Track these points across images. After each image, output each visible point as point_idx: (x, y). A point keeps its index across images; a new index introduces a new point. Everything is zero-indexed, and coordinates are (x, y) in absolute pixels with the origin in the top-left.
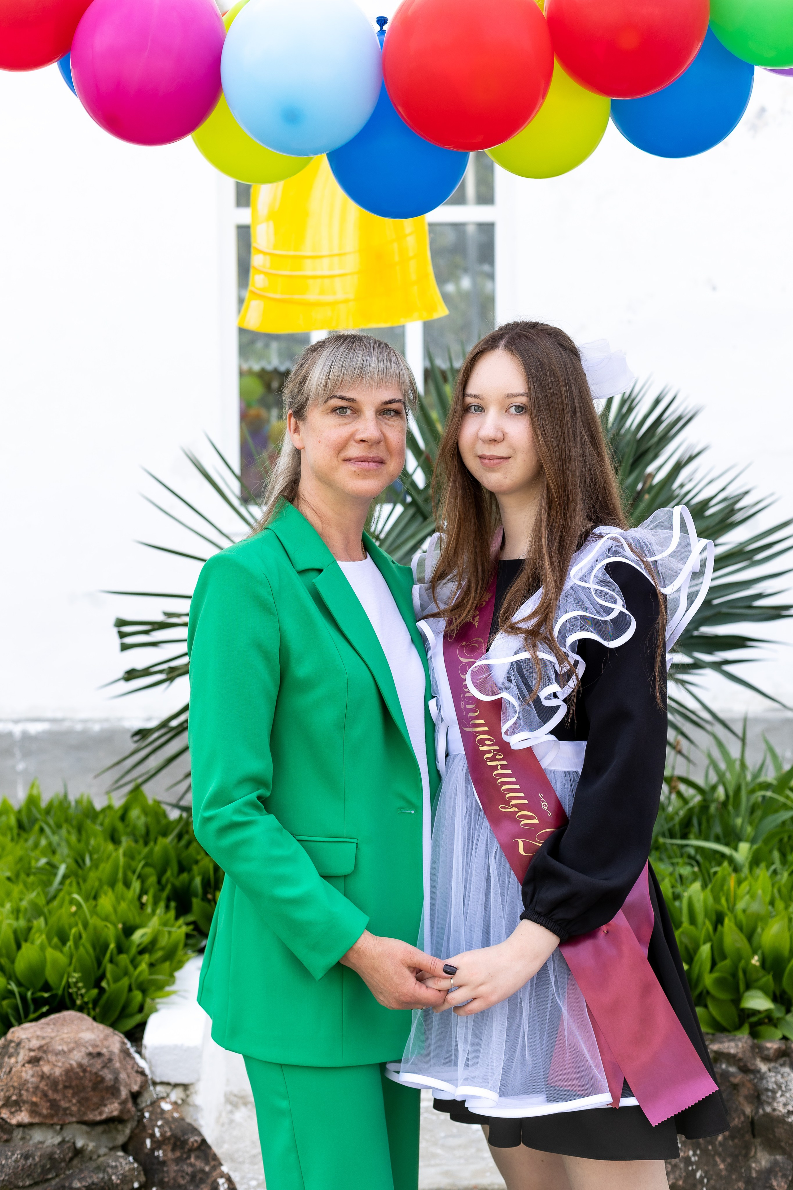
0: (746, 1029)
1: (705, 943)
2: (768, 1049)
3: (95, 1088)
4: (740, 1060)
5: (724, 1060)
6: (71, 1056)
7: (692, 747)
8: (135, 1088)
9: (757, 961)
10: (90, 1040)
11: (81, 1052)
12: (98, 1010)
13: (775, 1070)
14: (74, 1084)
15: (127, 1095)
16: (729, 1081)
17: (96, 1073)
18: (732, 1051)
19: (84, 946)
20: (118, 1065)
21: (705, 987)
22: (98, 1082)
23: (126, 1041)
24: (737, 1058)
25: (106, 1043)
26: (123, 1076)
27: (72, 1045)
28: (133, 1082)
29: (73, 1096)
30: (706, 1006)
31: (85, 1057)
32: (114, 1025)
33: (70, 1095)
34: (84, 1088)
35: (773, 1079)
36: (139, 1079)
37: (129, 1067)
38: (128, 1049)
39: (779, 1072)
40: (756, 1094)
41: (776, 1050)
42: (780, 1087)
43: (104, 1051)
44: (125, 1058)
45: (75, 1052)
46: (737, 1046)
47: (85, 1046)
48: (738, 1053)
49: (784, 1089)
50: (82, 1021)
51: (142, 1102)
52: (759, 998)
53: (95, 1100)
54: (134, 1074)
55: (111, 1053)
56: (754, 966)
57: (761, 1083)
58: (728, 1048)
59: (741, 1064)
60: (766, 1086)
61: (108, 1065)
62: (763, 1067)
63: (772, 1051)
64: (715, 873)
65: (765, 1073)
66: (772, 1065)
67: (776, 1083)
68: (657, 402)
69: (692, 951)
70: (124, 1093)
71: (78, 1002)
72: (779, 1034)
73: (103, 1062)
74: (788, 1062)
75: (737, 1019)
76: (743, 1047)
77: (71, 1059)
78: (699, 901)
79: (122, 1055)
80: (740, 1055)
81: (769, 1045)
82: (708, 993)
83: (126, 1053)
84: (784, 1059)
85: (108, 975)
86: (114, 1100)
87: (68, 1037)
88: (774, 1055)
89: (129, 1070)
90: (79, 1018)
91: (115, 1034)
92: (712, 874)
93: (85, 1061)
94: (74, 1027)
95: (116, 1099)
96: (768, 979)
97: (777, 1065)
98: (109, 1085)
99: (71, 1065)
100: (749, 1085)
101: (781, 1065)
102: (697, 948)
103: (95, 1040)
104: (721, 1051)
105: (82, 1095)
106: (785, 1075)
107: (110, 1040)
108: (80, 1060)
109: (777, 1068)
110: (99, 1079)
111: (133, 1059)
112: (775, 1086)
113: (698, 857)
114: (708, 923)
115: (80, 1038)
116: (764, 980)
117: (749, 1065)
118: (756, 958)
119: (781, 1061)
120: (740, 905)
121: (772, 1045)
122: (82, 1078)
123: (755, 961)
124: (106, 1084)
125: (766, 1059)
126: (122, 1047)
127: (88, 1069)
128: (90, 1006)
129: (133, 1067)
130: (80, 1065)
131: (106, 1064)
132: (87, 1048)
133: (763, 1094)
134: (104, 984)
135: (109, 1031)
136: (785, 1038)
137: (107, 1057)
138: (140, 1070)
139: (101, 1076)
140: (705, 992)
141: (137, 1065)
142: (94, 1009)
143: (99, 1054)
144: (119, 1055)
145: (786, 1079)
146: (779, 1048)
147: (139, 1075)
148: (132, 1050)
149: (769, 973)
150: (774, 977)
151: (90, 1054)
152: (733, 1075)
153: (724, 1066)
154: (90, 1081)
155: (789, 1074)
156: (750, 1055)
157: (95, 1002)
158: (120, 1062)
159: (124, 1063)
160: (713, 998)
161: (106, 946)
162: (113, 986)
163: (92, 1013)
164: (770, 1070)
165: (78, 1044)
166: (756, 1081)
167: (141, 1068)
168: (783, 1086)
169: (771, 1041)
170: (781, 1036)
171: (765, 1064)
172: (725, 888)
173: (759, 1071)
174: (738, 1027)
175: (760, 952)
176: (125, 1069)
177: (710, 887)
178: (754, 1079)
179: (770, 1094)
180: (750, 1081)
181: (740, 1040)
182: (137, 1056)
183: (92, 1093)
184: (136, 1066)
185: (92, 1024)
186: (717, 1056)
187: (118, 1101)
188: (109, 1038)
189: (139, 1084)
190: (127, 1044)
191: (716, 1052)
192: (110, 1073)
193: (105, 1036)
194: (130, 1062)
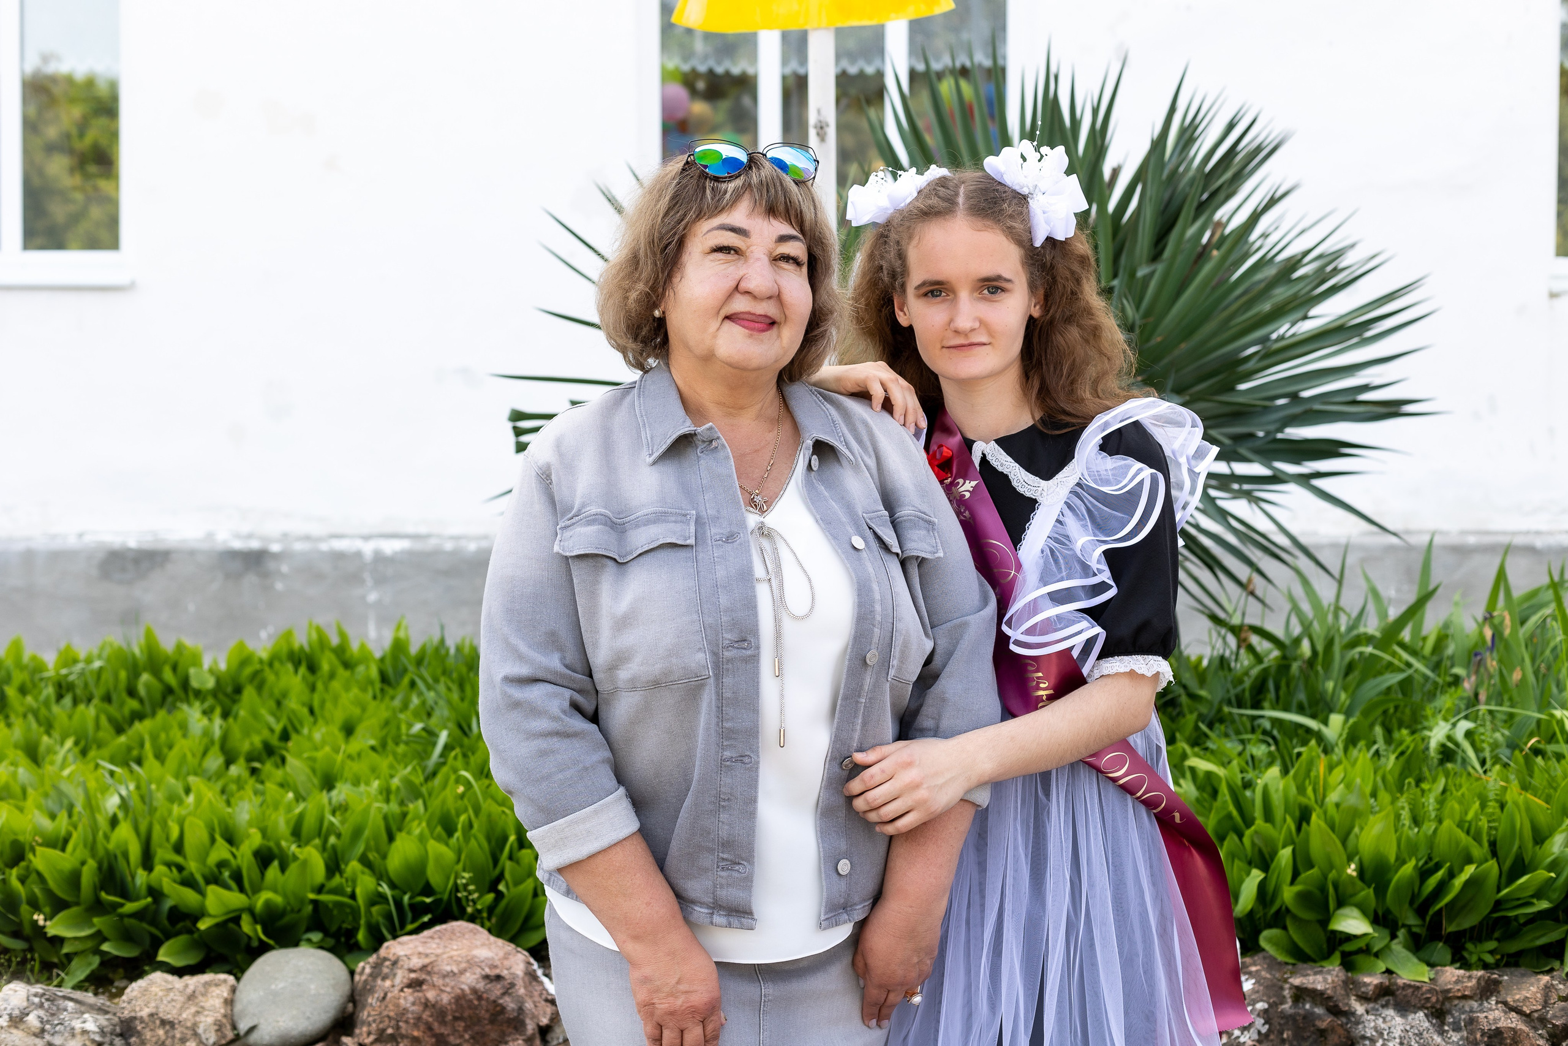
0: (1337, 958)
1: (1284, 847)
2: (1366, 985)
3: (493, 1021)
4: (1330, 998)
5: (1308, 999)
6: (463, 978)
7: (1270, 587)
8: (544, 1021)
9: (1354, 870)
10: (487, 959)
11: (475, 974)
12: (494, 920)
13: (1374, 1012)
14: (466, 1014)
15: (534, 1029)
16: (1314, 1025)
17: (494, 1001)
18: (1319, 987)
19: (476, 839)
20: (522, 991)
21: (1283, 902)
22: (497, 1012)
23: (532, 960)
24: (1326, 996)
25: (506, 963)
26: (529, 1005)
27: (463, 965)
28: (541, 1012)
29: (466, 1030)
30: (1285, 928)
31: (480, 980)
32: (513, 940)
33: (461, 1029)
34: (479, 1020)
35: (1372, 1024)
37: (536, 994)
38: (535, 971)
39: (1380, 1015)
40: (1350, 1043)
41: (1376, 986)
42: (1381, 1034)
43: (505, 973)
44: (530, 983)
45: (468, 974)
46: (1325, 980)
47: (480, 967)
48: (1327, 989)
49: (1386, 1037)
50: (475, 934)
51: (552, 1039)
52: (1354, 918)
53: (494, 1035)
54: (543, 1003)
55: (514, 976)
56: (1350, 876)
57: (1356, 1029)
58: (1314, 982)
59: (1331, 1004)
60: (1363, 1033)
61: (510, 991)
62: (1359, 1008)
63: (1371, 988)
64: (1299, 755)
65: (1362, 1015)
66: (1371, 1005)
67: (1376, 1028)
68: (1231, 126)
69: (1267, 856)
70: (531, 1027)
71: (469, 910)
72: (1382, 966)
73: (503, 987)
74: (1392, 1002)
75: (1325, 946)
76: (1333, 981)
77: (463, 983)
78: (1277, 790)
79: (527, 979)
80: (1329, 992)
81: (1367, 980)
82: (1288, 910)
83: (532, 976)
84: (1387, 998)
85: (507, 875)
86: (518, 1036)
87: (459, 956)
88: (1374, 992)
89: (537, 999)
90: (471, 931)
91: (518, 952)
92: (1294, 757)
93: (481, 986)
94: (465, 941)
95: (521, 1035)
96: (1367, 893)
97: (1377, 1006)
98: (511, 1016)
99: (462, 990)
100: (1341, 1031)
101: (1383, 1006)
102: (1274, 853)
103: (493, 959)
104: (1305, 986)
105: (477, 1028)
106: (1389, 1018)
107: (512, 959)
108: (473, 984)
109: (1377, 1010)
110: (498, 1009)
111: (541, 983)
112: (1374, 1033)
113: (1275, 732)
114: (1289, 819)
115: (475, 957)
116: (1363, 893)
117: (1341, 1005)
118: (1353, 866)
119: (1383, 1001)
120: (1333, 797)
121: (1372, 980)
122: (476, 1007)
123: (1352, 870)
124: (507, 1015)
125: (1363, 998)
126: (527, 968)
127: (485, 996)
128: (485, 915)
129: (541, 995)
130: (474, 991)
131: (508, 989)
132: (483, 969)
133: (1358, 1043)
134: (501, 887)
135: (510, 947)
136: (1389, 972)
137: (509, 981)
138: (549, 997)
139: (501, 1005)
140: (1284, 908)
141: (547, 990)
142: (489, 919)
143: (499, 978)
144: (523, 979)
145: (1389, 1024)
146: (1381, 983)
147: (549, 1004)
148: (540, 972)
149: (1369, 887)
150: (1376, 891)
151: (487, 977)
152: (1319, 1017)
153: (1308, 1006)
154: (487, 1011)
155: (1393, 1018)
156: (1343, 992)
157: (491, 910)
158: (525, 987)
159: (530, 988)
160: (1295, 918)
161: (505, 839)
162: (515, 891)
163: (488, 924)
164: (1367, 1012)
165: (471, 963)
166: (1349, 1026)
168: (1385, 1033)
169: (1370, 975)
170: (1384, 969)
171: (1362, 1005)
172: (1313, 774)
173: (1353, 1014)
174: (1327, 956)
175: (1357, 859)
176: (531, 997)
177: (1292, 772)
178: (1347, 1024)
179: (1367, 1042)
180: (1342, 1026)
181: (1329, 972)
182: (545, 980)
183: (489, 1027)
184: (544, 992)
185: (488, 939)
186: (1299, 993)
187: (524, 1037)
188: (511, 957)
189: (548, 1017)
190: (532, 965)
191: (1297, 988)
192: (512, 1002)
193: (505, 954)
194: (537, 988)
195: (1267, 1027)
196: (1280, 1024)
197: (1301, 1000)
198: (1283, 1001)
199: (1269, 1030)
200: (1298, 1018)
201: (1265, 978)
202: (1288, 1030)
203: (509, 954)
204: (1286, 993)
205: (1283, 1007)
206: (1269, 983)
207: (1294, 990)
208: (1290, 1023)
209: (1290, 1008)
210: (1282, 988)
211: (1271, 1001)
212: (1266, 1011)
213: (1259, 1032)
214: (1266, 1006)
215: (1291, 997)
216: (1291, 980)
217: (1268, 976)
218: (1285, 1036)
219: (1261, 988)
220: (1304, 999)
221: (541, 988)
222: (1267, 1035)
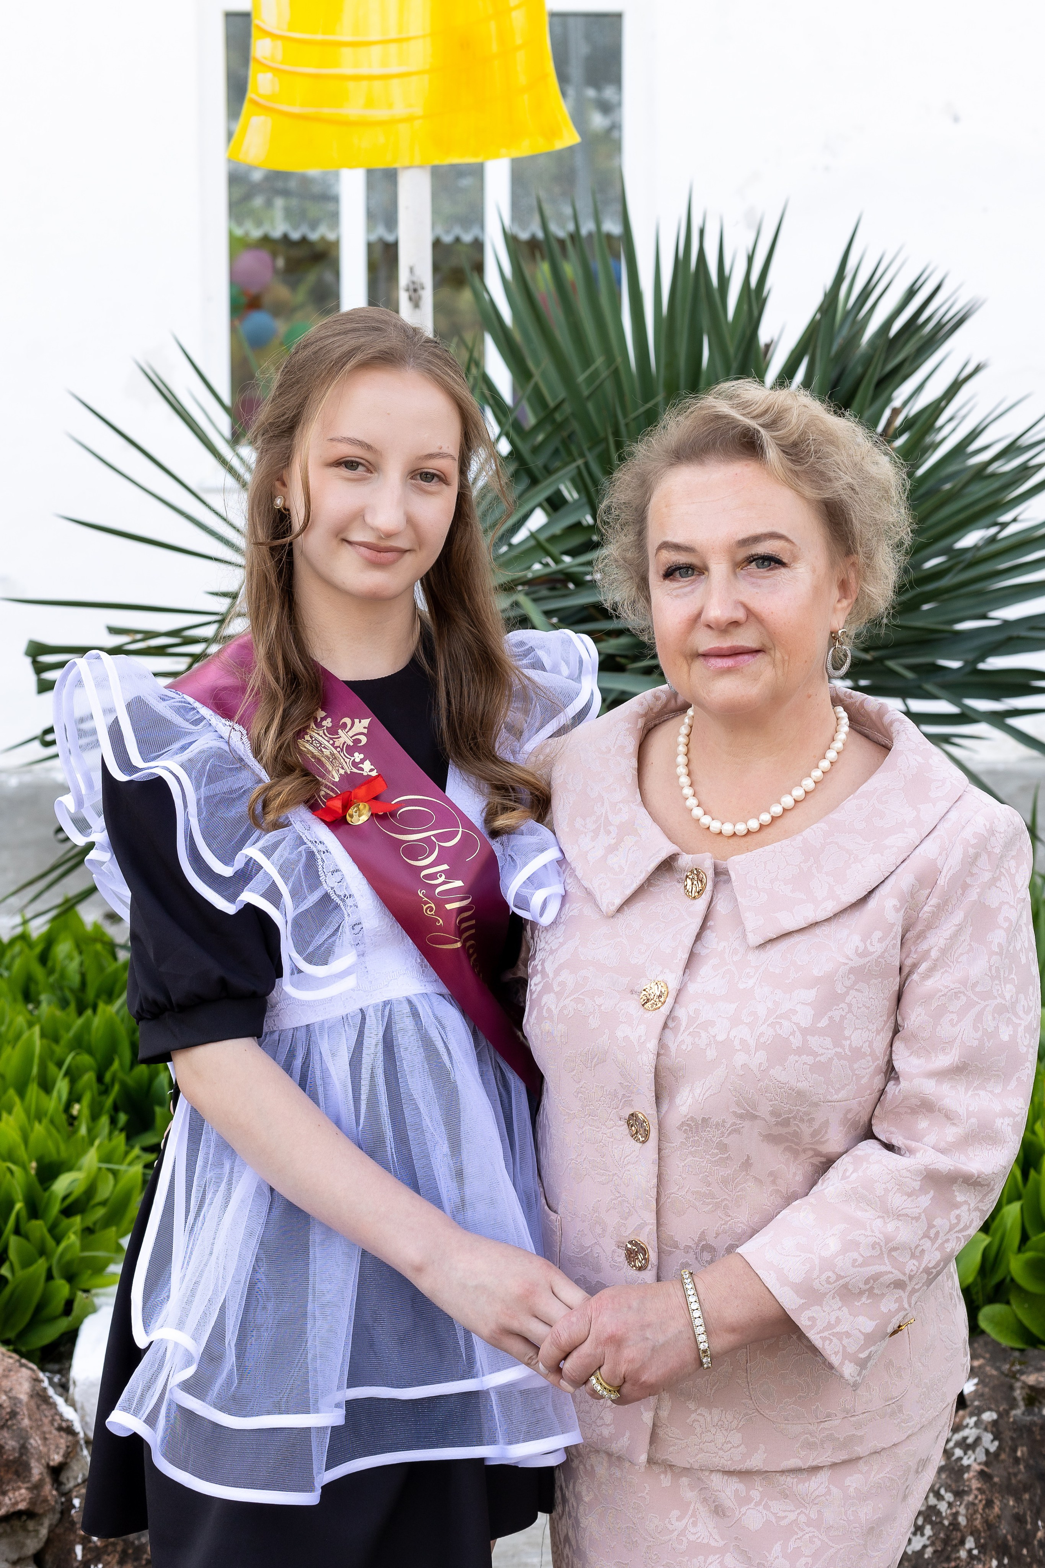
8: (57, 1459)
15: (42, 1473)
20: (26, 1422)
23: (40, 1373)
25: (6, 1384)
26: (35, 1441)
28: (53, 1447)
30: (1008, 1303)
36: (63, 1441)
37: (46, 1421)
38: (45, 1390)
51: (68, 1479)
54: (55, 1432)
55: (15, 1400)
61: (9, 1423)
70: (37, 1471)
79: (33, 1403)
82: (1013, 1282)
83: (41, 1398)
86: (20, 1484)
89: (46, 1429)
91: (22, 1365)
95: (24, 1481)
98: (11, 1458)
107: (14, 1377)
111: (54, 1405)
126: (33, 1389)
129: (52, 1421)
135: (11, 1359)
137: (8, 1410)
138: (64, 1425)
140: (1008, 1279)
141: (61, 1416)
144: (27, 1404)
147: (63, 1434)
148: (51, 1391)
158: (31, 1416)
159: (37, 1415)
162: (22, 1274)
167: (67, 1420)
176: (39, 1427)
182: (60, 1401)
184: (57, 1418)
186: (1033, 1394)
187: (26, 1485)
188: (12, 1373)
189: (62, 1452)
190: (42, 1381)
191: (1032, 1388)
192: (12, 1438)
193: (4, 1370)
194: (47, 1413)
195: (996, 1443)
196: (1012, 1439)
197: (1037, 1404)
198: (1013, 1405)
199: (1000, 1448)
200: (1034, 1429)
201: (991, 1376)
202: (1022, 1445)
203: (10, 1370)
204: (1018, 1393)
205: (1013, 1413)
206: (996, 1382)
207: (1027, 1391)
208: (1025, 1436)
209: (1023, 1414)
210: (1011, 1388)
211: (1001, 1409)
212: (995, 1423)
213: (987, 1452)
214: (995, 1416)
215: (1024, 1399)
216: (1023, 1378)
217: (994, 1372)
218: (1019, 1454)
219: (987, 1390)
220: (1040, 1402)
221: (53, 1411)
222: (997, 1454)
